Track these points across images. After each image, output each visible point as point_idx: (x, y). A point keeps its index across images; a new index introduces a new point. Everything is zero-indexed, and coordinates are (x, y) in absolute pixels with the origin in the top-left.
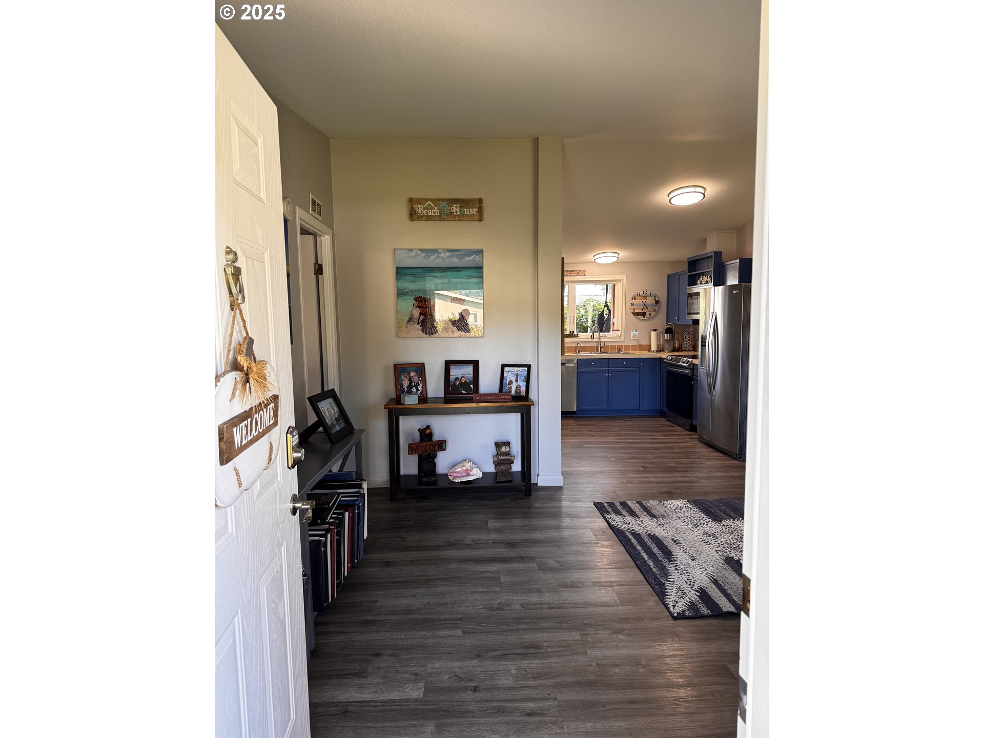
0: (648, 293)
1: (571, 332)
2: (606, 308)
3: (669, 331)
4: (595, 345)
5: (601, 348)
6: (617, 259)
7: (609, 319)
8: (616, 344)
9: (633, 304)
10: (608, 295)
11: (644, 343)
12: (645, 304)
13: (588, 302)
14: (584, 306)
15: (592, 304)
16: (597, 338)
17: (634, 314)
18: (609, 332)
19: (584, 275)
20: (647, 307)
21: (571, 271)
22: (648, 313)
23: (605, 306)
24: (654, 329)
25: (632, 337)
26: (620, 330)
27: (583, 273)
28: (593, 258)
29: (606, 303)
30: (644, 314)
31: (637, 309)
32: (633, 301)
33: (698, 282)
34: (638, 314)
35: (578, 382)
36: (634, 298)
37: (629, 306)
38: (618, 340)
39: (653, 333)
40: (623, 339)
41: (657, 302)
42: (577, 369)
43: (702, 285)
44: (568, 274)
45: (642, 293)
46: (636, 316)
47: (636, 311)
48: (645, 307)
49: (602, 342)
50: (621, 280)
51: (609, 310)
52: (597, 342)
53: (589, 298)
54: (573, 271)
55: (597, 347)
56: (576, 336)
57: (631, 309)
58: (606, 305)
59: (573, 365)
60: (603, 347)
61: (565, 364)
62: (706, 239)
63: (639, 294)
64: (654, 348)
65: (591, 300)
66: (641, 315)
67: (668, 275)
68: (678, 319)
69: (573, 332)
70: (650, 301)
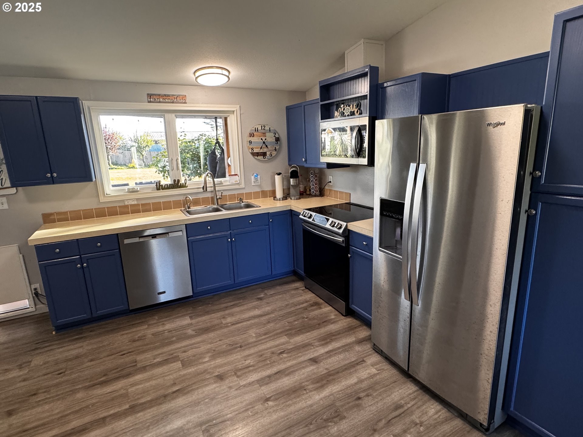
0: (267, 128)
1: (175, 181)
2: (217, 145)
3: (294, 175)
4: (209, 195)
5: (217, 200)
6: (227, 79)
7: (222, 159)
8: (236, 192)
9: (250, 142)
10: (218, 131)
11: (268, 188)
12: (264, 142)
13: (201, 137)
14: (198, 140)
15: (204, 138)
16: (211, 187)
17: (254, 154)
18: (224, 176)
19: (185, 103)
20: (267, 146)
21: (165, 95)
22: (268, 153)
23: (216, 143)
24: (278, 172)
25: (252, 183)
26: (239, 174)
27: (183, 99)
28: (193, 76)
29: (217, 139)
30: (264, 154)
31: (256, 148)
32: (251, 139)
33: (336, 114)
34: (258, 154)
35: (191, 255)
36: (252, 135)
37: (246, 144)
38: (237, 187)
39: (277, 177)
40: (243, 186)
41: (278, 140)
42: (187, 238)
43: (344, 118)
44: (161, 100)
45: (260, 128)
46: (256, 157)
47: (256, 151)
48: (264, 146)
49: (218, 191)
50: (233, 111)
51: (223, 150)
52: (212, 192)
53: (201, 133)
54: (168, 96)
55: (212, 198)
56: (183, 186)
57: (249, 148)
58: (218, 142)
59: (180, 233)
60: (220, 198)
61: (168, 233)
62: (344, 54)
63: (257, 130)
64: (279, 194)
65: (203, 135)
66: (261, 155)
67: (287, 107)
68: (306, 161)
69: (179, 181)
70: (270, 138)
